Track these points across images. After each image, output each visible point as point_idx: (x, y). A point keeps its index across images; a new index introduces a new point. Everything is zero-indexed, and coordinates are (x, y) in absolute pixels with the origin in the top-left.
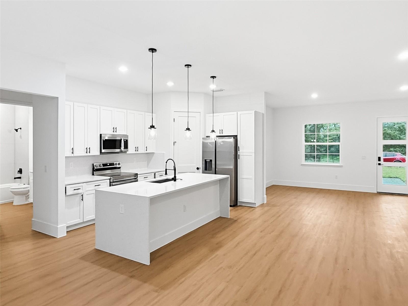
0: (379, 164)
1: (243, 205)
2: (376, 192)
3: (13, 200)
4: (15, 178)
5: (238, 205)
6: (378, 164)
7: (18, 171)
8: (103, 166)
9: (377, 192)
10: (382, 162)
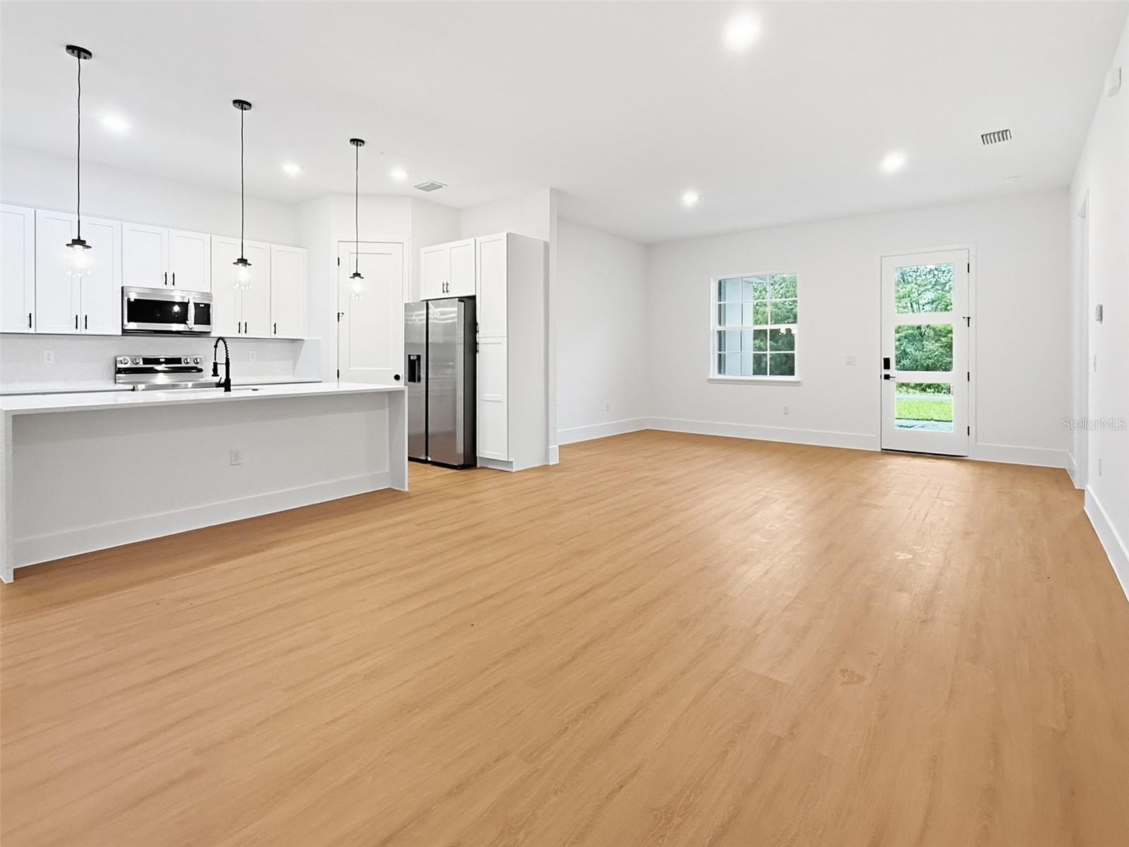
0: (887, 377)
1: (489, 467)
2: (880, 450)
5: (478, 466)
6: (883, 376)
8: (144, 363)
9: (882, 449)
10: (892, 371)
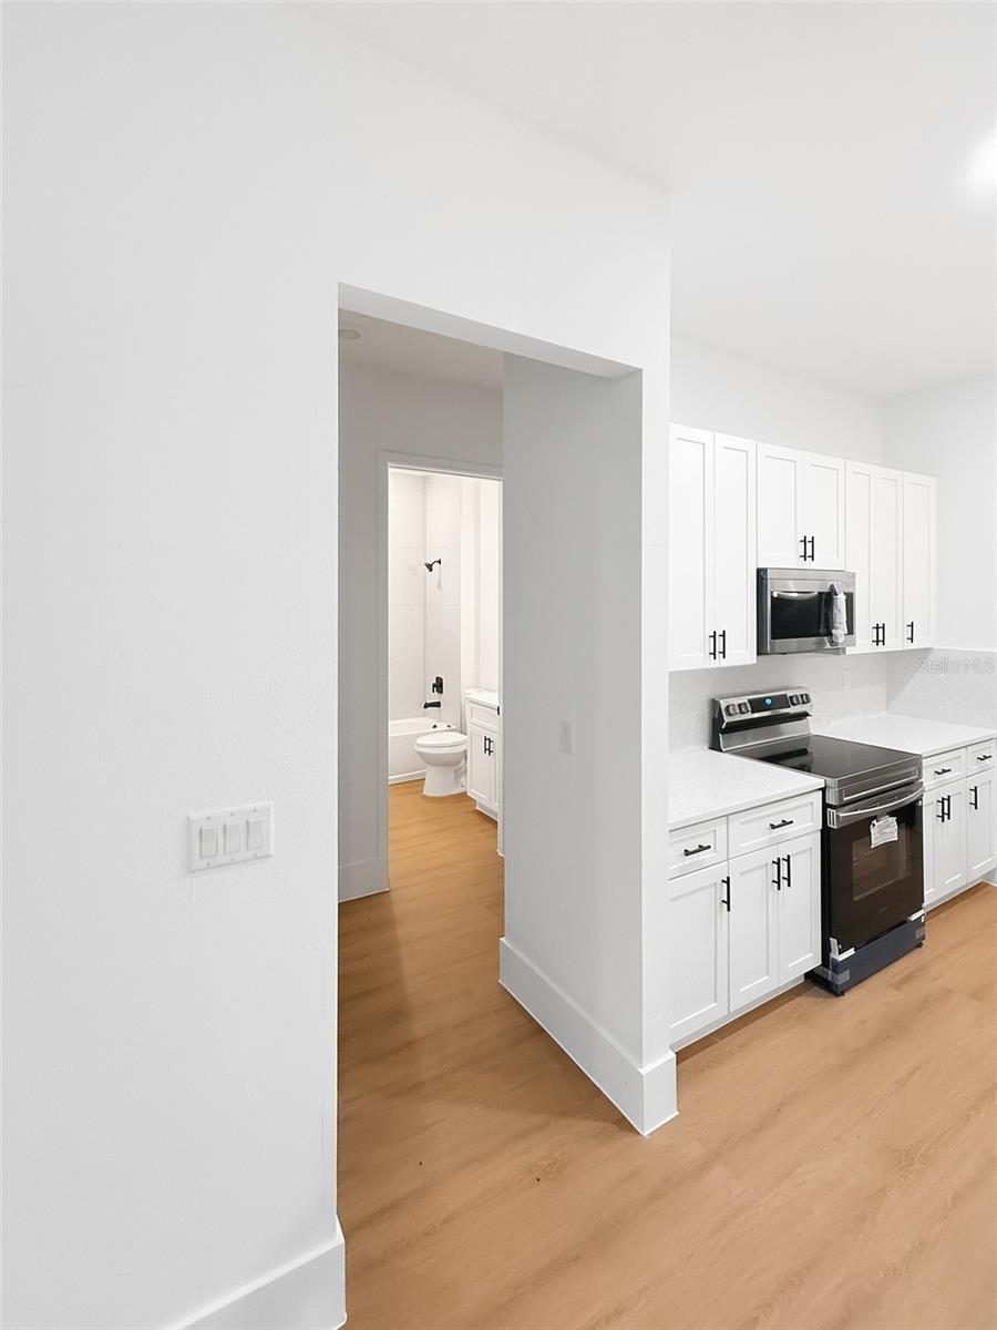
3: (425, 774)
4: (426, 706)
7: (434, 686)
8: (752, 711)
